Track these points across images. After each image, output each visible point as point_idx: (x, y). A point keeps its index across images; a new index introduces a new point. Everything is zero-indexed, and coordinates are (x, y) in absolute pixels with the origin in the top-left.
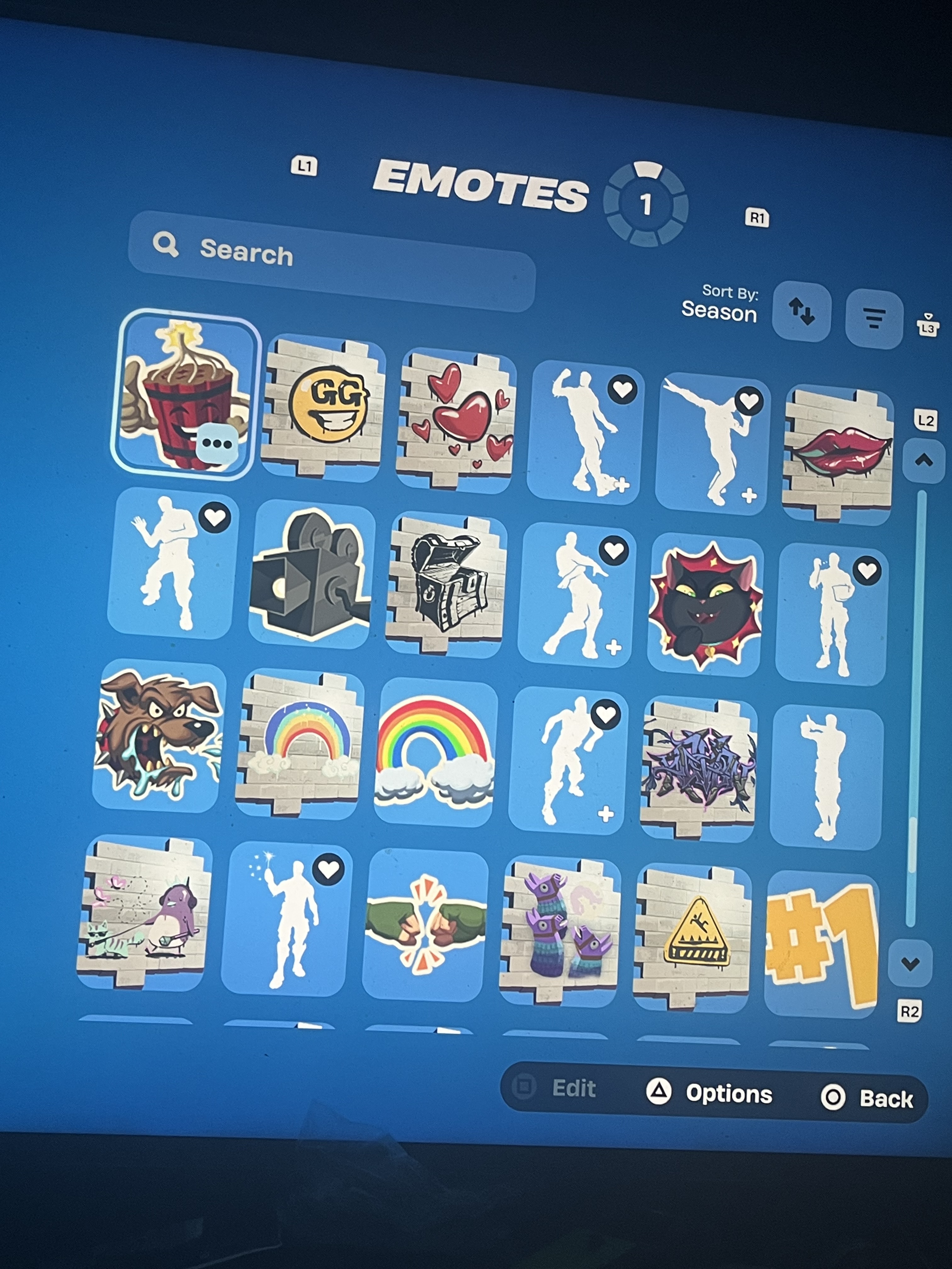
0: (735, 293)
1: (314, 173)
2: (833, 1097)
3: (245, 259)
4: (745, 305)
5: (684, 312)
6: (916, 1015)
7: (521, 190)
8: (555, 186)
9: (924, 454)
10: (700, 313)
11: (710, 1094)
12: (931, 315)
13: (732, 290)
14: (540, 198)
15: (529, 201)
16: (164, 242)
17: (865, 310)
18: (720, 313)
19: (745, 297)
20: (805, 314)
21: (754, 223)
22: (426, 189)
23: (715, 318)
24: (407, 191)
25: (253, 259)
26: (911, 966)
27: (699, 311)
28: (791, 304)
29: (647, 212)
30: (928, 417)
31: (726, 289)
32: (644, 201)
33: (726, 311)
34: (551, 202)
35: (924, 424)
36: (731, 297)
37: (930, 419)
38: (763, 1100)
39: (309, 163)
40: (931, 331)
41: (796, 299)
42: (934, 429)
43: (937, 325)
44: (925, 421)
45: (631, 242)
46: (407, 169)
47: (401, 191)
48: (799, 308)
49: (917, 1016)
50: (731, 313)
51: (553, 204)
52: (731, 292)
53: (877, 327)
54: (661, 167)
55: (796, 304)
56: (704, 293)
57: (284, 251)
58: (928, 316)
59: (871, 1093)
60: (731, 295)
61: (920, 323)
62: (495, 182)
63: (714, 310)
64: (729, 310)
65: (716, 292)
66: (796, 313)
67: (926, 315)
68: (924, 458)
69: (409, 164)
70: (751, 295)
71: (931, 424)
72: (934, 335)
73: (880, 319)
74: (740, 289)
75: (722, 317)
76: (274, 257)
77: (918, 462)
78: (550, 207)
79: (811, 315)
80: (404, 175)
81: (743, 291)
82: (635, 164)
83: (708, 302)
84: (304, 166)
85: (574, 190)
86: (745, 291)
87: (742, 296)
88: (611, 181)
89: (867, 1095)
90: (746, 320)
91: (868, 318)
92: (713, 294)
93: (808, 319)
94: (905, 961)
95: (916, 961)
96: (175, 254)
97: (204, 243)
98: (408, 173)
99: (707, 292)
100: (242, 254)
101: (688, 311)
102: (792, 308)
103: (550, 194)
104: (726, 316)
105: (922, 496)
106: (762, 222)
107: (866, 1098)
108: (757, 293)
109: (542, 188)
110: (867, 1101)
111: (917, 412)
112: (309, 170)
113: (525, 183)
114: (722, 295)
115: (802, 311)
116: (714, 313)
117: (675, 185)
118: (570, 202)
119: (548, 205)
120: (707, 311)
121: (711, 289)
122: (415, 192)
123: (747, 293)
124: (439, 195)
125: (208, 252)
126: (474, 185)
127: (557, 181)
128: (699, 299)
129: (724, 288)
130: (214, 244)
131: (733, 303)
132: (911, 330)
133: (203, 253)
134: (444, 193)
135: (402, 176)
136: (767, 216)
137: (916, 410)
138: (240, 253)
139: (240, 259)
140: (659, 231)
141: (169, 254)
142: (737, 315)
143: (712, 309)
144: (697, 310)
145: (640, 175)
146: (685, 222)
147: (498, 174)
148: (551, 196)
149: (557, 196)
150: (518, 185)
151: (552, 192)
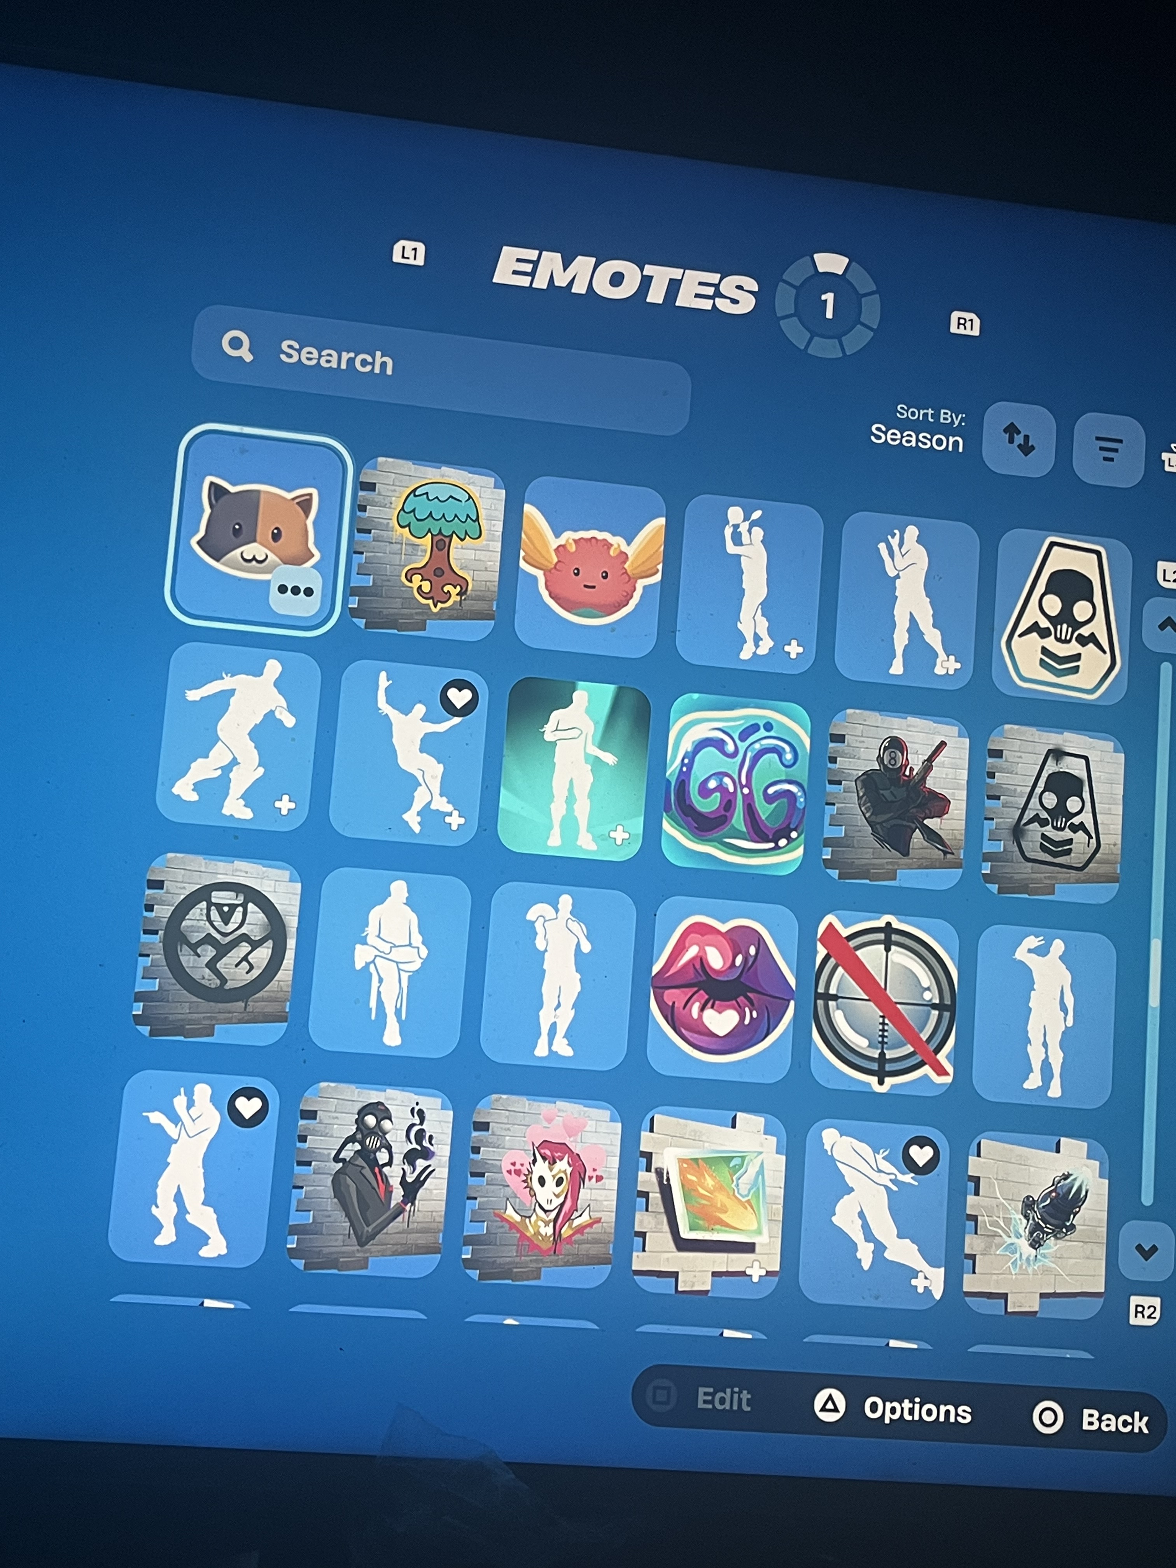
0: (936, 416)
1: (420, 262)
2: (1048, 1417)
3: (335, 366)
4: (948, 430)
5: (873, 438)
6: (1153, 1316)
7: (674, 286)
8: (717, 282)
9: (1170, 618)
10: (893, 440)
11: (893, 1410)
13: (933, 412)
14: (697, 296)
15: (684, 299)
16: (236, 343)
17: (1098, 439)
18: (918, 440)
19: (950, 419)
20: (1022, 443)
21: (962, 331)
22: (557, 283)
23: (911, 446)
24: (534, 286)
25: (344, 366)
26: (1147, 1254)
27: (892, 437)
28: (1005, 431)
29: (829, 315)
30: (1174, 572)
31: (925, 411)
32: (826, 301)
33: (924, 437)
34: (712, 301)
35: (1169, 581)
36: (932, 420)
38: (960, 1419)
39: (415, 249)
41: (1012, 424)
44: (1170, 576)
45: (810, 351)
46: (535, 258)
47: (528, 285)
48: (1015, 435)
49: (1155, 1318)
50: (931, 440)
51: (714, 304)
52: (932, 414)
53: (1112, 460)
54: (847, 260)
55: (1012, 430)
56: (898, 415)
57: (382, 356)
59: (1096, 1414)
60: (932, 418)
61: (1165, 456)
62: (643, 276)
63: (910, 436)
64: (929, 437)
65: (913, 414)
66: (1011, 441)
67: (1172, 446)
68: (1169, 623)
69: (537, 252)
70: (957, 418)
73: (1116, 450)
74: (942, 411)
75: (920, 444)
76: (370, 363)
77: (1162, 627)
78: (710, 308)
79: (1030, 444)
80: (531, 266)
81: (947, 414)
82: (816, 256)
83: (903, 426)
84: (409, 253)
85: (740, 287)
87: (947, 419)
88: (785, 277)
89: (1091, 1416)
90: (950, 449)
91: (1101, 449)
92: (910, 416)
93: (1026, 449)
94: (1139, 1248)
95: (1154, 1249)
96: (248, 358)
97: (284, 345)
98: (536, 263)
99: (903, 414)
100: (331, 359)
101: (879, 438)
102: (1007, 435)
103: (710, 291)
104: (925, 444)
105: (1166, 668)
106: (972, 329)
107: (1090, 1419)
108: (964, 416)
109: (700, 284)
110: (1091, 1423)
111: (1161, 565)
112: (415, 259)
113: (680, 278)
114: (921, 418)
115: (1019, 439)
116: (910, 439)
117: (864, 282)
118: (735, 301)
119: (707, 305)
120: (902, 437)
121: (907, 411)
122: (544, 287)
123: (951, 416)
124: (574, 290)
125: (290, 356)
126: (617, 279)
127: (719, 276)
128: (893, 423)
129: (923, 410)
130: (297, 346)
131: (934, 428)
132: (1154, 463)
133: (283, 357)
134: (579, 288)
135: (528, 268)
136: (977, 322)
137: (1160, 563)
138: (329, 358)
139: (327, 365)
140: (843, 338)
141: (241, 357)
142: (939, 442)
143: (908, 435)
144: (889, 436)
145: (821, 270)
146: (875, 327)
147: (647, 266)
148: (711, 294)
149: (718, 294)
150: (671, 279)
151: (713, 289)
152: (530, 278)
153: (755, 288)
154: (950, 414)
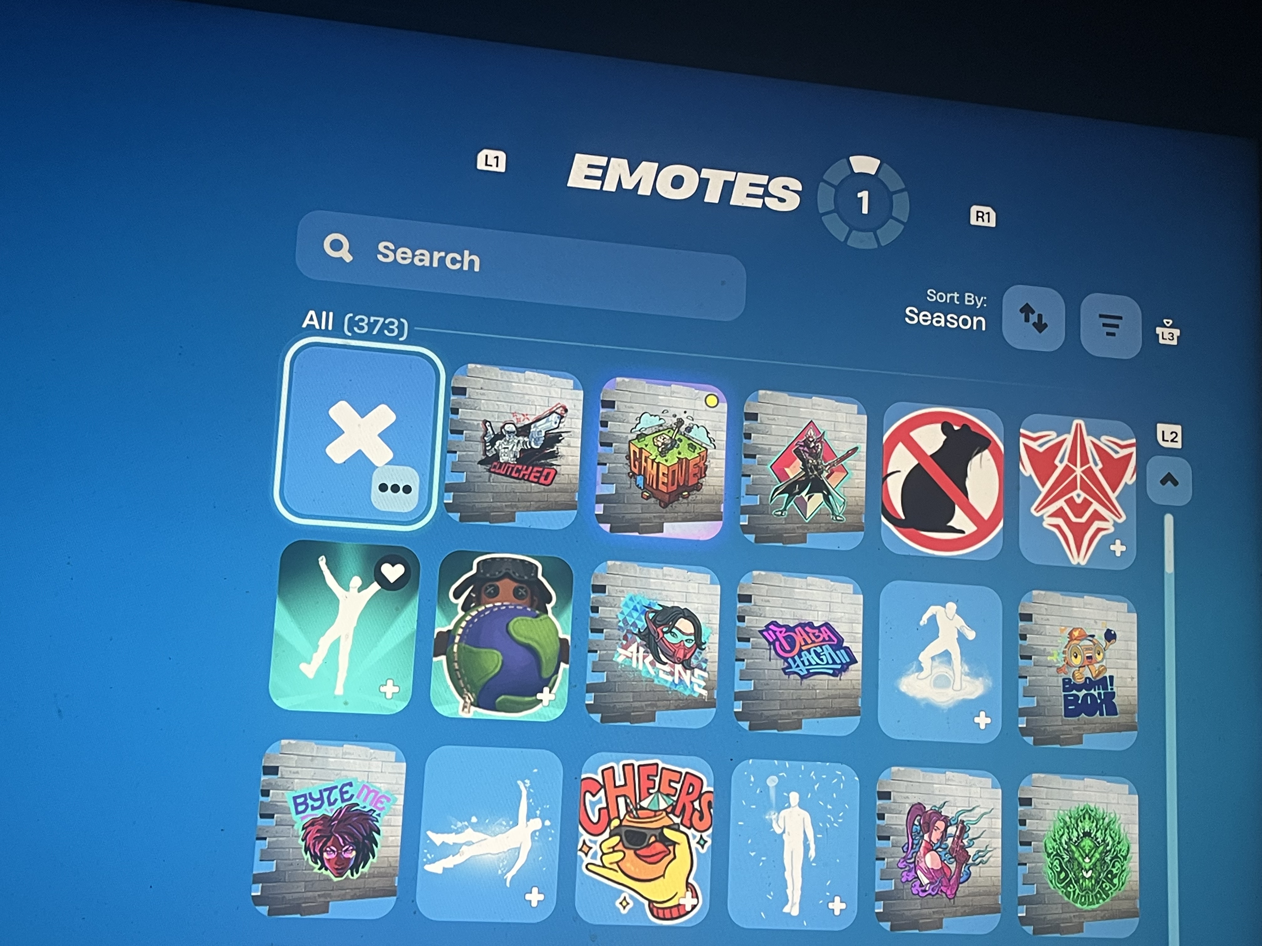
0: (961, 299)
1: (502, 168)
3: (427, 264)
4: (972, 311)
5: (907, 320)
7: (728, 187)
8: (766, 183)
9: (1169, 473)
10: (925, 321)
12: (1171, 322)
13: (958, 295)
14: (749, 196)
15: (738, 199)
16: (337, 246)
17: (1101, 316)
18: (946, 321)
19: (973, 303)
20: (1037, 321)
21: (980, 223)
22: (625, 186)
23: (941, 326)
24: (604, 189)
25: (435, 264)
27: (923, 318)
28: (1022, 311)
29: (865, 211)
30: (1172, 433)
31: (952, 295)
32: (862, 198)
33: (952, 318)
34: (762, 200)
35: (1167, 441)
36: (958, 303)
37: (1174, 435)
39: (497, 158)
40: (1171, 338)
41: (1027, 304)
42: (1178, 445)
43: (1177, 332)
44: (1168, 437)
45: (849, 243)
46: (605, 164)
47: (598, 188)
48: (1030, 314)
50: (957, 320)
51: (764, 203)
52: (957, 297)
53: (1113, 334)
54: (878, 162)
55: (1027, 310)
56: (928, 298)
57: (470, 255)
58: (1168, 323)
60: (958, 301)
61: (1159, 330)
62: (700, 178)
63: (940, 317)
64: (956, 317)
65: (941, 297)
66: (1027, 320)
67: (1165, 321)
68: (1169, 478)
69: (606, 159)
70: (979, 300)
71: (1175, 440)
72: (1175, 342)
73: (1117, 326)
74: (967, 294)
75: (948, 324)
76: (459, 262)
77: (1163, 482)
78: (760, 206)
79: (1043, 323)
80: (601, 171)
81: (970, 297)
82: (851, 158)
83: (934, 308)
84: (492, 161)
85: (786, 188)
86: (972, 295)
87: (971, 302)
88: (825, 177)
90: (975, 328)
91: (1104, 325)
92: (939, 300)
93: (1040, 326)
96: (348, 258)
97: (381, 247)
98: (605, 169)
99: (932, 298)
100: (424, 258)
101: (912, 319)
102: (1024, 314)
103: (760, 191)
104: (953, 324)
105: (1169, 520)
106: (989, 221)
108: (985, 298)
109: (751, 185)
111: (1160, 427)
112: (497, 166)
113: (733, 180)
114: (948, 301)
115: (1034, 318)
116: (939, 320)
117: (894, 181)
118: (782, 200)
119: (757, 203)
120: (933, 318)
121: (936, 295)
122: (614, 190)
123: (974, 299)
124: (640, 192)
125: (386, 256)
126: (677, 182)
127: (767, 177)
128: (923, 305)
129: (950, 293)
130: (392, 247)
131: (960, 309)
132: (1151, 338)
133: (380, 257)
134: (645, 190)
135: (598, 173)
136: (993, 215)
137: (1159, 425)
138: (422, 257)
139: (420, 264)
140: (878, 232)
141: (341, 258)
142: (965, 322)
143: (938, 316)
144: (921, 318)
145: (856, 171)
146: (906, 221)
147: (703, 170)
148: (761, 193)
149: (767, 194)
150: (725, 182)
151: (762, 189)
152: (600, 182)
153: (799, 187)
154: (973, 297)
